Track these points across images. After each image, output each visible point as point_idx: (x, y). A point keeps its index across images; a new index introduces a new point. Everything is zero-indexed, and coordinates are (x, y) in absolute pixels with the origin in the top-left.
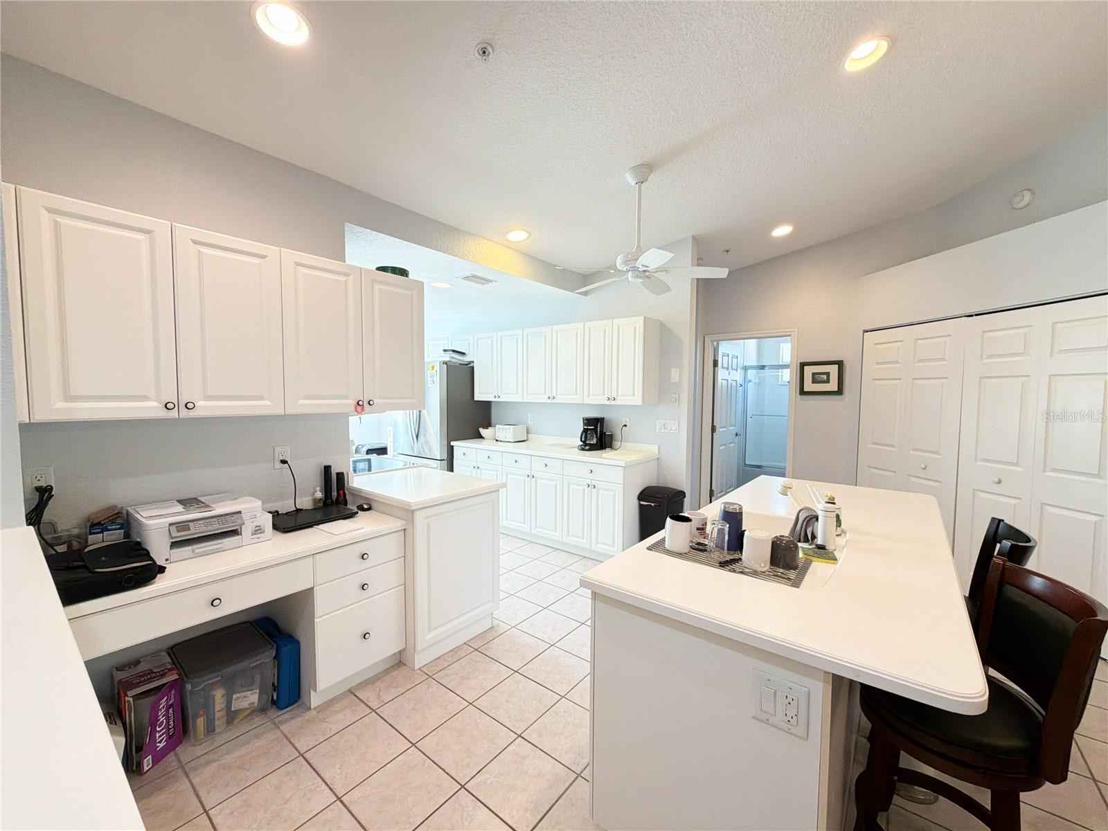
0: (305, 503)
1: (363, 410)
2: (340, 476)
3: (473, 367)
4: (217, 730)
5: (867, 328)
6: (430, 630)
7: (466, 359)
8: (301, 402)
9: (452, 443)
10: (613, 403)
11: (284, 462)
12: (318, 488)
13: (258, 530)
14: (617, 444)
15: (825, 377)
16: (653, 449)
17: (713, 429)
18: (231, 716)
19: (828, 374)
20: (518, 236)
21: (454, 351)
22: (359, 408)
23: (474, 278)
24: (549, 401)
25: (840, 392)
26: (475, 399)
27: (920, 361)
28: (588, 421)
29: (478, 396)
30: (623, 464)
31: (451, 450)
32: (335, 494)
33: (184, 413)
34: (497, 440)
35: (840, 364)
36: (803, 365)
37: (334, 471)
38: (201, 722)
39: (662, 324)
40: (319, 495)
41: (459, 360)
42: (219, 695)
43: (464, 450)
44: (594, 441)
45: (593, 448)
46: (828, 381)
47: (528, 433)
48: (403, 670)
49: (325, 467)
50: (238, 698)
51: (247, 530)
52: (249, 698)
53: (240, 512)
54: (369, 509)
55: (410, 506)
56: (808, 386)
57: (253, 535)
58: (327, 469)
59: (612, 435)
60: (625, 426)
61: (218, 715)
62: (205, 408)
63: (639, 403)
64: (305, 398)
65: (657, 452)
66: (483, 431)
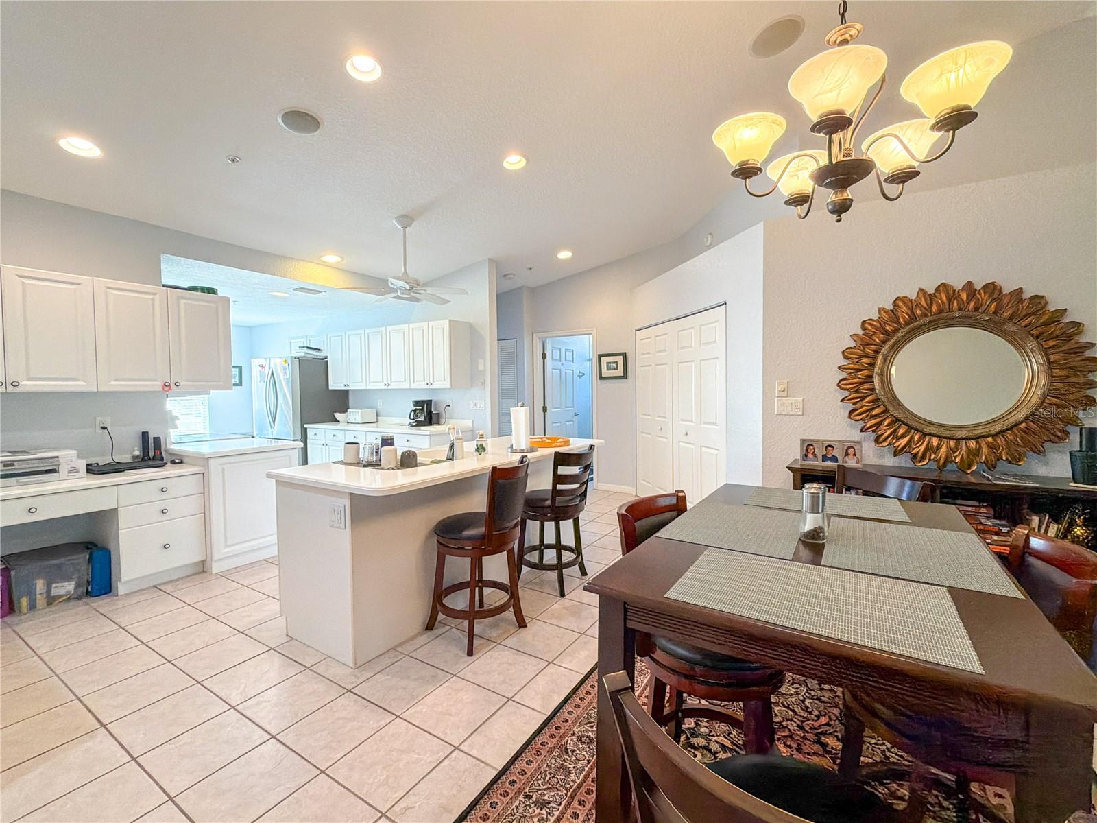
0: (125, 458)
1: (170, 389)
2: (157, 441)
3: (327, 361)
4: (39, 607)
5: (637, 328)
6: (227, 546)
7: (322, 355)
8: (112, 383)
9: (306, 426)
10: (431, 387)
11: (104, 428)
12: (136, 448)
13: (73, 470)
14: (442, 421)
15: (615, 365)
16: (468, 423)
17: (545, 409)
18: (51, 600)
19: (616, 363)
20: (331, 258)
21: (308, 348)
22: (166, 388)
23: (301, 289)
24: (386, 387)
25: (625, 376)
26: (330, 388)
27: (659, 352)
28: (417, 403)
29: (333, 386)
30: (428, 433)
31: (305, 431)
32: (151, 454)
33: (10, 389)
34: (348, 422)
35: (624, 355)
36: (600, 356)
37: (151, 436)
38: (24, 602)
39: (471, 325)
40: (137, 453)
41: (314, 355)
42: (40, 585)
43: (315, 431)
44: (422, 419)
45: (419, 424)
46: (617, 369)
47: (377, 415)
48: (205, 575)
49: (143, 433)
50: (56, 587)
51: (63, 470)
52: (69, 587)
53: (58, 457)
54: (181, 462)
55: (204, 455)
56: (605, 373)
57: (69, 473)
58: (145, 435)
59: (438, 414)
60: (449, 406)
61: (38, 597)
62: (27, 385)
63: (449, 387)
64: (116, 380)
65: (471, 426)
66: (338, 416)
